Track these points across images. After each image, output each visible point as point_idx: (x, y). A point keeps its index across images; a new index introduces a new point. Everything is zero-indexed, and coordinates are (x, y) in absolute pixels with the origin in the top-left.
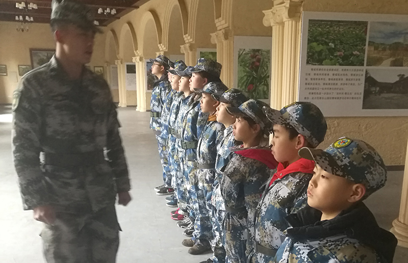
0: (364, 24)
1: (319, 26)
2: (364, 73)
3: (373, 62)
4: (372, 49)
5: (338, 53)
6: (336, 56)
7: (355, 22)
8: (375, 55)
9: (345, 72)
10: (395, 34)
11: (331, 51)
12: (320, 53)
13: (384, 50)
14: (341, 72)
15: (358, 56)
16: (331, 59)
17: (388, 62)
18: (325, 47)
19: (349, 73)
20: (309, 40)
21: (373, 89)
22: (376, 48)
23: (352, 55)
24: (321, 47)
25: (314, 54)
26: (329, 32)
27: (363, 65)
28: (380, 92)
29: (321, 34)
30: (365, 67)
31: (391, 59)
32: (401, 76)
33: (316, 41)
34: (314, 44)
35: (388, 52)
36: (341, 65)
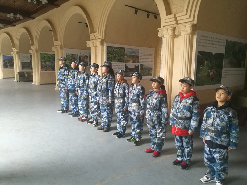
0: (124, 48)
1: (111, 48)
2: (125, 65)
3: (127, 61)
4: (127, 57)
5: (117, 58)
6: (116, 59)
7: (121, 48)
8: (128, 59)
9: (119, 65)
10: (133, 52)
11: (115, 57)
12: (111, 58)
13: (130, 57)
14: (118, 64)
15: (123, 59)
16: (115, 60)
17: (131, 61)
18: (113, 56)
19: (120, 65)
20: (108, 53)
21: (128, 70)
22: (128, 57)
23: (121, 58)
24: (111, 56)
25: (109, 58)
26: (114, 51)
27: (124, 62)
28: (130, 71)
29: (111, 51)
30: (125, 63)
31: (132, 60)
32: (135, 66)
33: (110, 53)
34: (109, 55)
35: (131, 58)
36: (118, 62)
